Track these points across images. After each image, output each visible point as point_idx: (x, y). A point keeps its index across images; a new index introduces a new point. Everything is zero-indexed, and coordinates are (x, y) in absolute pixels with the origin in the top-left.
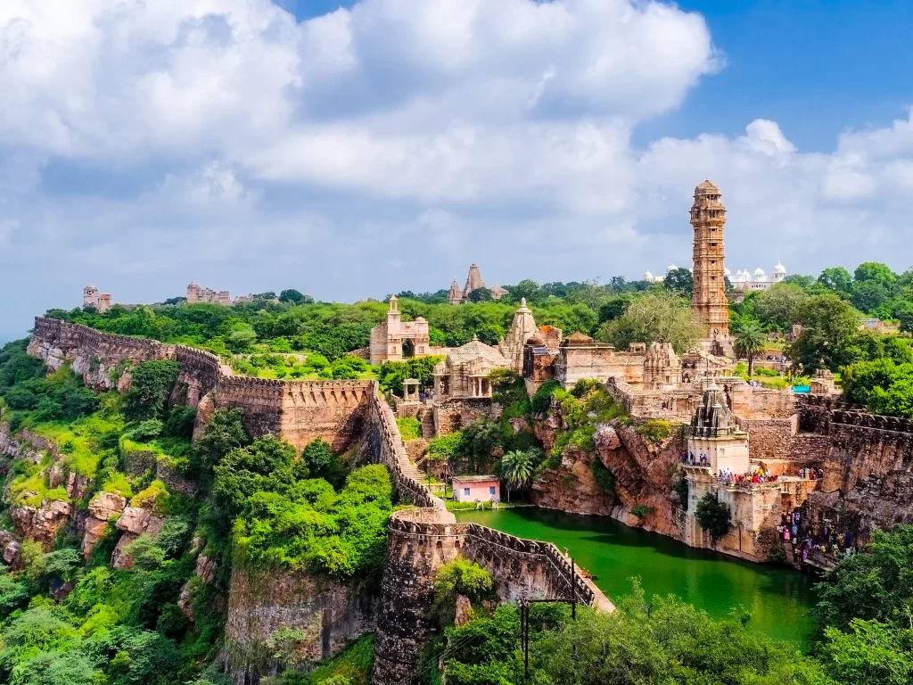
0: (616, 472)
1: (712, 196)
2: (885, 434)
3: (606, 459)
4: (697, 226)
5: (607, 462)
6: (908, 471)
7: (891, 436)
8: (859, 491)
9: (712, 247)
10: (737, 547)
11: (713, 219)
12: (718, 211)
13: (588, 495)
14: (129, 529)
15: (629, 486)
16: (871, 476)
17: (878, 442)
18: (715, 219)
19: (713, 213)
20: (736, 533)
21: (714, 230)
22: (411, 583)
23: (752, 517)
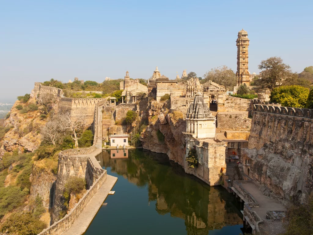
0: (165, 134)
1: (244, 35)
2: (279, 117)
3: (161, 129)
4: (238, 46)
5: (161, 130)
6: (290, 140)
7: (282, 118)
8: (264, 149)
9: (244, 54)
10: (202, 175)
11: (244, 43)
12: (246, 40)
13: (158, 144)
14: (28, 150)
15: (170, 141)
16: (271, 141)
17: (275, 121)
18: (245, 43)
19: (245, 41)
20: (202, 168)
21: (244, 47)
22: (61, 182)
23: (208, 161)
